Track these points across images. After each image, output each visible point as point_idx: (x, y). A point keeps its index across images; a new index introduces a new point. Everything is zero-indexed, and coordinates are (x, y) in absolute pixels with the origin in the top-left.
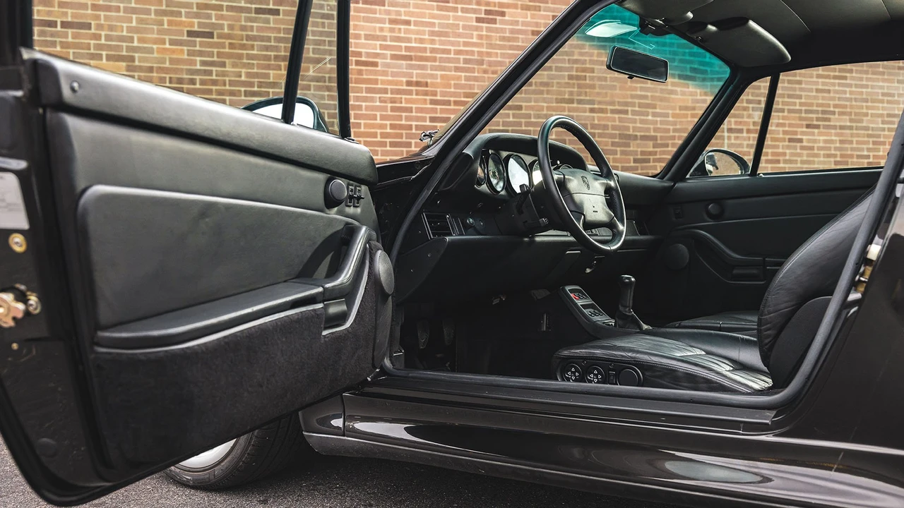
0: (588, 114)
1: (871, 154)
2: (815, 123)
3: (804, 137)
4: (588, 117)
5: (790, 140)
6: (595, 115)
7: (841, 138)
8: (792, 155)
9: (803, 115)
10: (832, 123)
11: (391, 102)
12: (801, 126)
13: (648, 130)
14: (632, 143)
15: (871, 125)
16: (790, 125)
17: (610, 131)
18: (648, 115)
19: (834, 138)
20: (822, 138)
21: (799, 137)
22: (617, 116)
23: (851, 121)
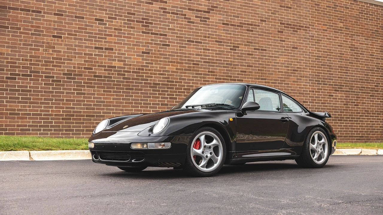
2: (337, 89)
3: (334, 94)
5: (329, 95)
7: (346, 95)
8: (330, 101)
10: (343, 90)
11: (203, 78)
12: (333, 90)
15: (356, 91)
16: (329, 90)
19: (343, 95)
21: (332, 94)
22: (273, 84)
23: (349, 89)
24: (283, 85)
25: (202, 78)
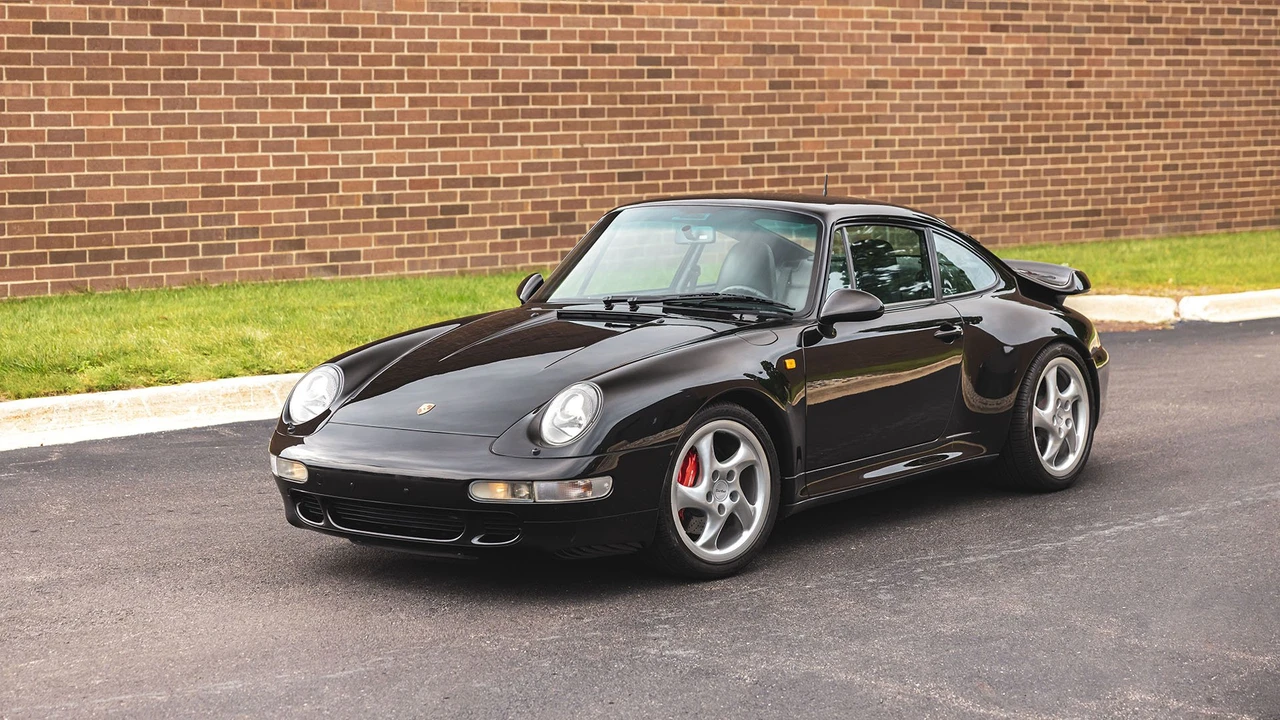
0: (715, 18)
1: (1073, 68)
2: (1002, 22)
3: (988, 46)
4: (716, 21)
5: (971, 51)
6: (725, 18)
7: (1035, 46)
8: (973, 73)
9: (988, 11)
10: (1023, 23)
11: (475, 10)
12: (983, 28)
13: (787, 37)
14: (769, 57)
15: (1074, 24)
16: (972, 28)
17: (743, 42)
18: (788, 15)
19: (1026, 45)
20: (1011, 46)
21: (982, 45)
22: (751, 19)
23: (1049, 18)
24: (791, 18)
25: (470, 9)
